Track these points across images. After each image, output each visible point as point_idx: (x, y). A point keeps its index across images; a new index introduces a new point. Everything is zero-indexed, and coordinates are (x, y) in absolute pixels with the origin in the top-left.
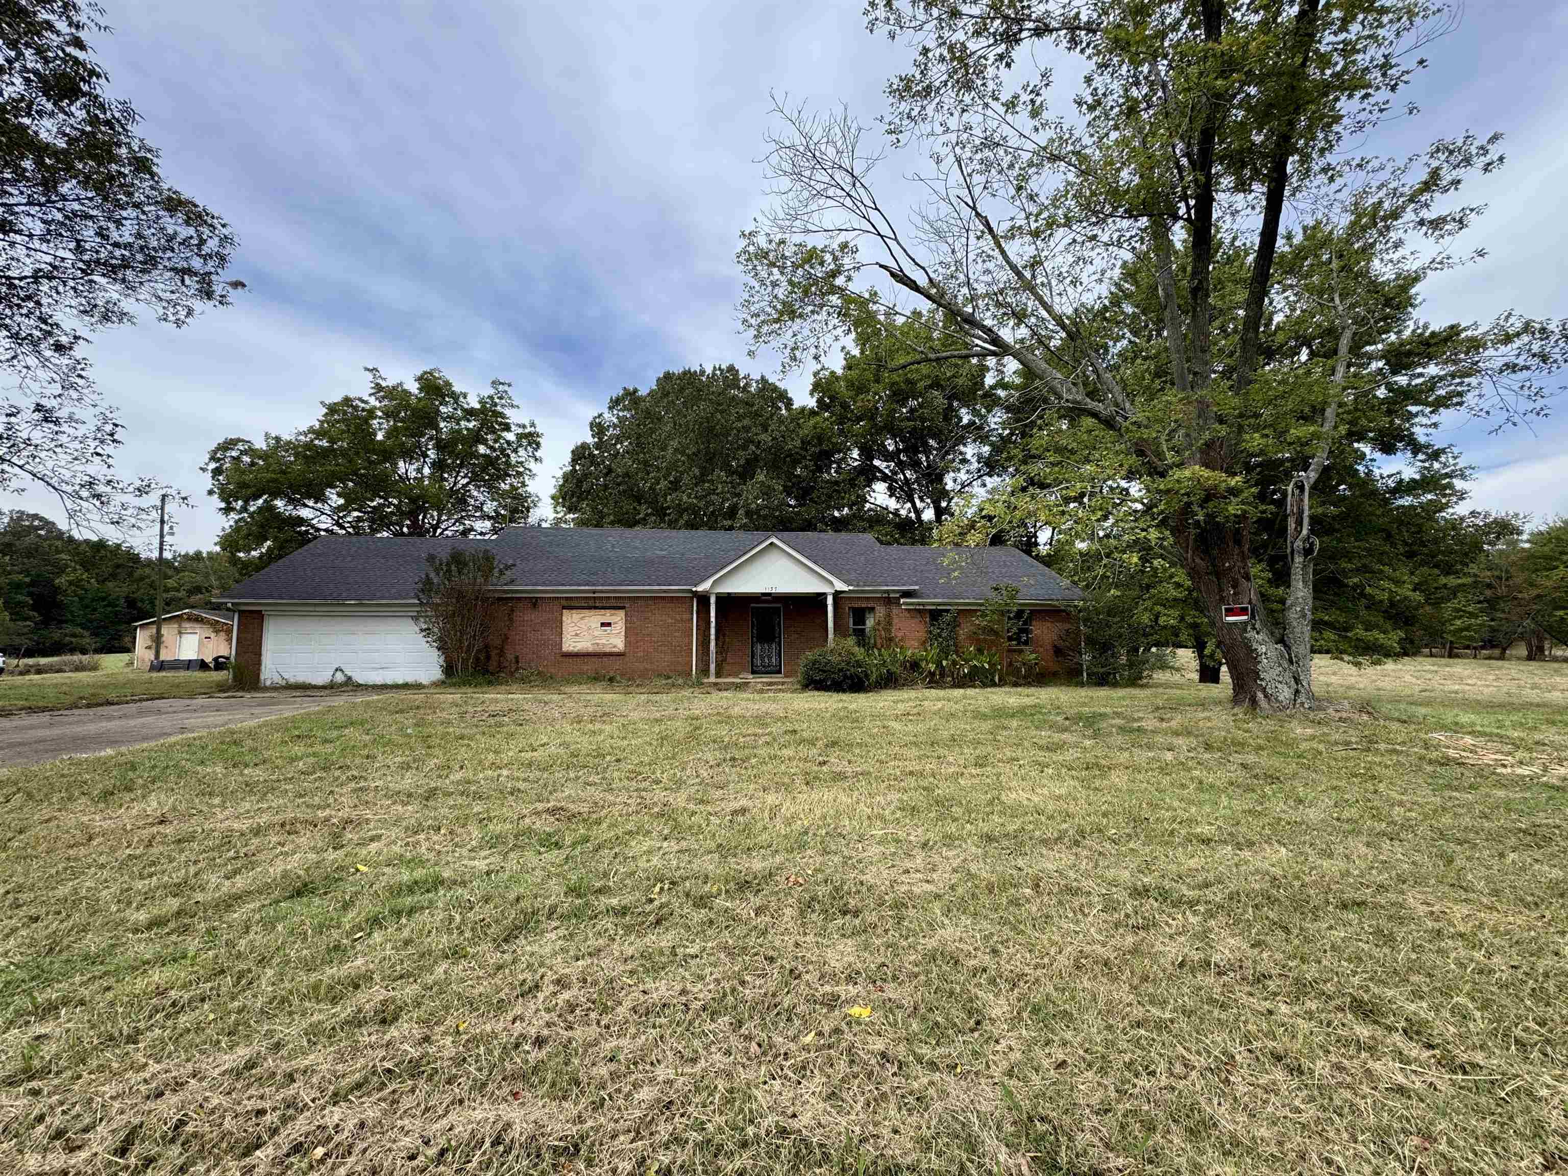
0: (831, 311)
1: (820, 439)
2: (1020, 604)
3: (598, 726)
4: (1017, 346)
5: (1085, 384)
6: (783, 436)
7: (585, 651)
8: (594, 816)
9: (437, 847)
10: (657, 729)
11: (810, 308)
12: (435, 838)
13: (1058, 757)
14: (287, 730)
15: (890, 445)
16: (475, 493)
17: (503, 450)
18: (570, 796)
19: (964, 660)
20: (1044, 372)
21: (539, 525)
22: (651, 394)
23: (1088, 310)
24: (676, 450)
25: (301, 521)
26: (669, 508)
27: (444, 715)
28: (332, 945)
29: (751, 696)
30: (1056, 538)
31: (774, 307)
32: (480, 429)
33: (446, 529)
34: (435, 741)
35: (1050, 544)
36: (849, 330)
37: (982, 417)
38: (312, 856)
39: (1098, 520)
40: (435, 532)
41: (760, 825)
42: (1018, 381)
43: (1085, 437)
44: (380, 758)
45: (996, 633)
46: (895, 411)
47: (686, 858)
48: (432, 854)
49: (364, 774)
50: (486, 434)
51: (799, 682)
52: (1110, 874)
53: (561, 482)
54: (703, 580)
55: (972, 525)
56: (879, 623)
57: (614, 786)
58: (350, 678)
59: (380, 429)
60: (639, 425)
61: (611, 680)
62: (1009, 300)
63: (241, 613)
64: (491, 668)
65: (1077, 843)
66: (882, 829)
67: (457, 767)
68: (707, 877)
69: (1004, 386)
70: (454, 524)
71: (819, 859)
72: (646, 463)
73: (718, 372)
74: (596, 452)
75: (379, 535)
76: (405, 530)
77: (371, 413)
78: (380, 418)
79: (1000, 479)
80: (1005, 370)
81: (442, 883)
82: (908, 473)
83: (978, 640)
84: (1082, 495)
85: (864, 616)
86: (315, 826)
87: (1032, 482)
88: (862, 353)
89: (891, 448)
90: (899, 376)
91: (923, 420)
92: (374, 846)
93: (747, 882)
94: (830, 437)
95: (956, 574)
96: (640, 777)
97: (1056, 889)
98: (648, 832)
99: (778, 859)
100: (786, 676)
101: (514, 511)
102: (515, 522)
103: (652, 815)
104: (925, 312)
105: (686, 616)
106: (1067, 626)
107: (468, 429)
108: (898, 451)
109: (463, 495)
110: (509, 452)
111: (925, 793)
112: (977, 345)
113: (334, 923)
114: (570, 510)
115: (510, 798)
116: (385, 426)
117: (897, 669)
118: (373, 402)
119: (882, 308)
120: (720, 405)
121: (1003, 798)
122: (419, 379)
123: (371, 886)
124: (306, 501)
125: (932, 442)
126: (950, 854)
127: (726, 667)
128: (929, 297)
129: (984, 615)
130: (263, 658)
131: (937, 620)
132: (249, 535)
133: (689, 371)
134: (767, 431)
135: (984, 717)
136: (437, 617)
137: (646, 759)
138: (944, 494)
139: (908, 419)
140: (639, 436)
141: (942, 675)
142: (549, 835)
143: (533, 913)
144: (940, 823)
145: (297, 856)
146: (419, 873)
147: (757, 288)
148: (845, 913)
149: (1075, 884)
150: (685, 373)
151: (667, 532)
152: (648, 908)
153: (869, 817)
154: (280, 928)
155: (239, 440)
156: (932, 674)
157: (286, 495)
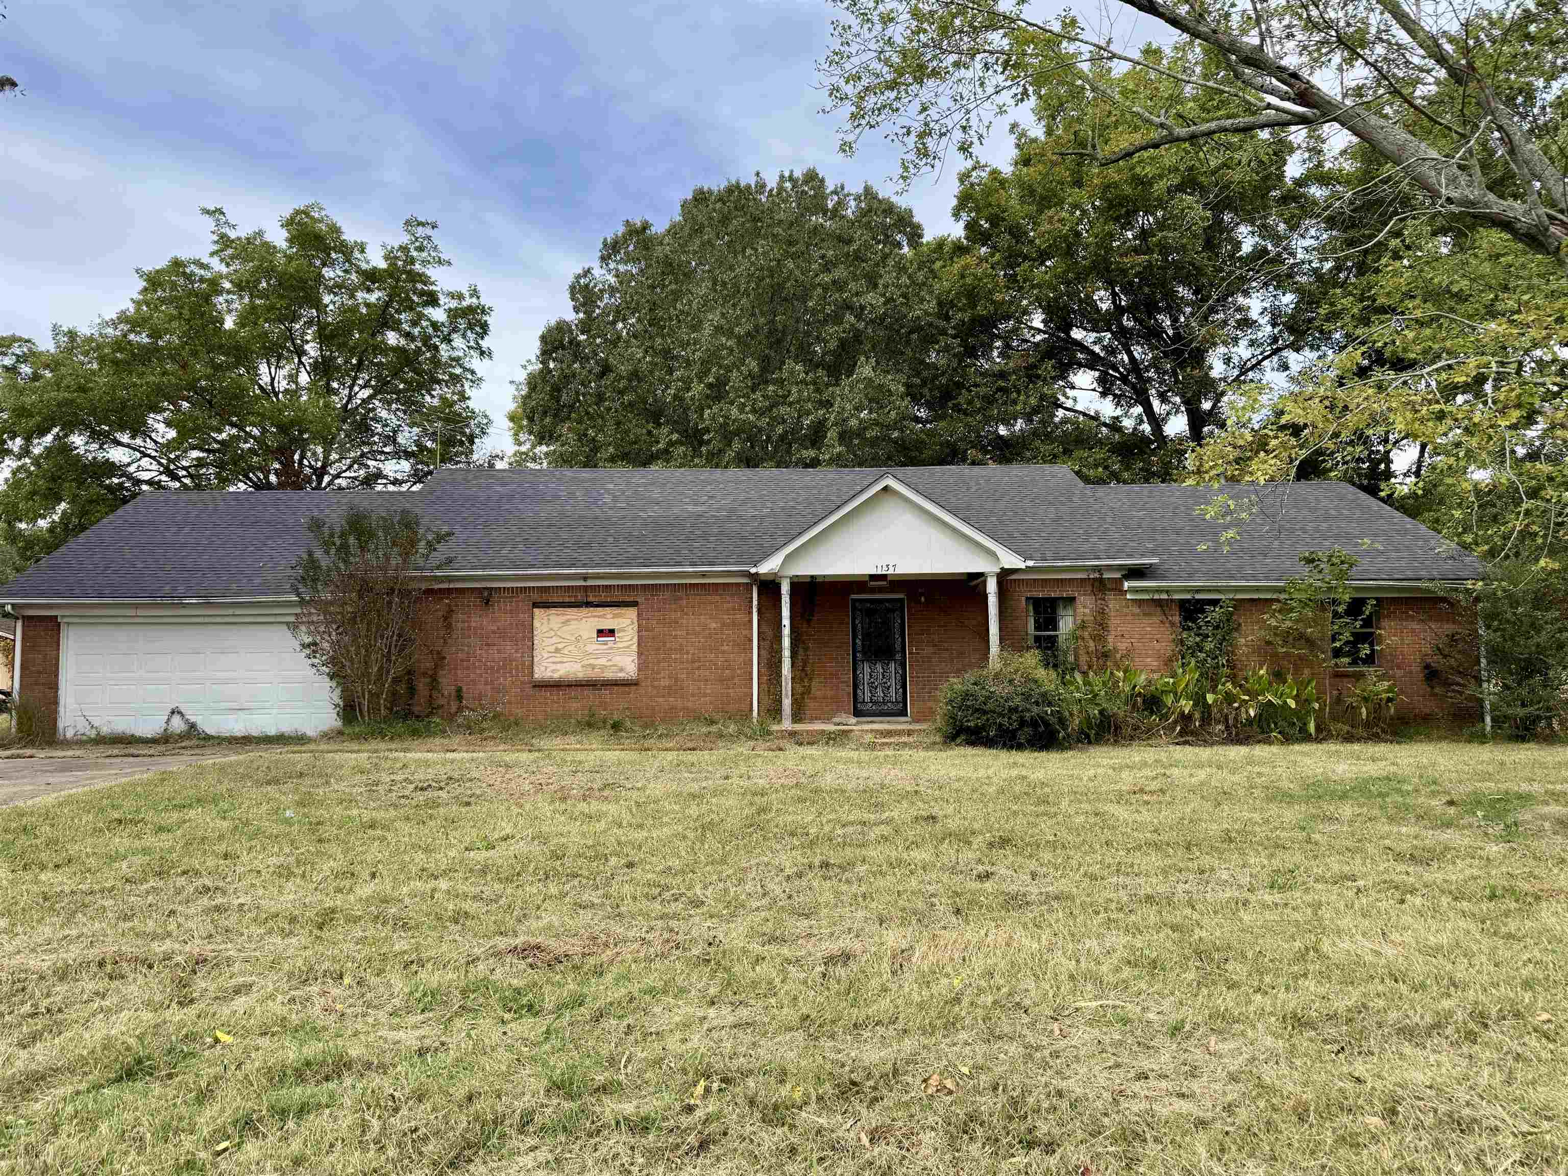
0: (991, 60)
1: (972, 295)
2: (1357, 589)
3: (595, 806)
4: (1349, 102)
5: (1485, 167)
6: (904, 295)
7: (572, 677)
8: (592, 961)
9: (339, 1007)
10: (693, 811)
11: (953, 57)
12: (336, 991)
13: (1434, 875)
14: (102, 810)
15: (1103, 301)
16: (384, 414)
17: (426, 339)
18: (550, 926)
19: (1247, 692)
20: (1402, 148)
21: (491, 466)
22: (673, 230)
23: (1492, 24)
24: (718, 329)
25: (111, 468)
26: (707, 430)
27: (342, 786)
28: (182, 1160)
29: (854, 755)
30: (1427, 460)
31: (887, 62)
32: (387, 305)
33: (338, 476)
34: (328, 831)
35: (1417, 474)
36: (1025, 93)
37: (1277, 238)
38: (147, 1016)
39: (1514, 427)
40: (320, 482)
41: (874, 983)
42: (1348, 166)
43: (1486, 268)
44: (245, 858)
45: (1310, 643)
46: (1111, 236)
47: (747, 1038)
48: (333, 1017)
49: (221, 884)
50: (398, 312)
51: (939, 730)
52: (1540, 1095)
53: (525, 391)
54: (766, 556)
55: (1261, 444)
56: (1083, 627)
57: (623, 909)
58: (193, 726)
59: (229, 311)
60: (653, 287)
61: (616, 727)
62: (1331, 14)
63: (27, 619)
64: (416, 709)
65: (1471, 1037)
66: (1096, 998)
67: (366, 875)
68: (784, 1072)
69: (1324, 179)
70: (350, 467)
71: (981, 1049)
72: (666, 353)
73: (788, 185)
74: (583, 337)
75: (232, 489)
76: (273, 478)
77: (214, 285)
78: (229, 292)
79: (1314, 355)
80: (1325, 147)
81: (348, 1066)
82: (1138, 351)
83: (1275, 655)
84: (1480, 380)
85: (1054, 611)
86: (150, 967)
87: (1378, 358)
88: (1049, 132)
89: (1104, 306)
90: (1119, 171)
91: (1164, 249)
92: (241, 1003)
93: (854, 1083)
94: (990, 292)
95: (1231, 534)
96: (667, 895)
97: (1429, 1120)
98: (683, 991)
99: (908, 1045)
100: (918, 721)
101: (448, 442)
102: (451, 460)
103: (688, 961)
104: (1168, 51)
105: (740, 617)
106: (1449, 628)
107: (368, 305)
108: (1119, 310)
109: (365, 417)
110: (436, 340)
111: (1176, 935)
112: (1269, 106)
113: (184, 1124)
114: (542, 439)
115: (453, 927)
116: (236, 305)
117: (1118, 709)
118: (217, 266)
119: (1085, 48)
120: (790, 243)
121: (1326, 947)
122: (289, 223)
123: (239, 1067)
124: (118, 435)
125: (1182, 291)
126: (1225, 1047)
127: (810, 704)
128: (1175, 22)
129: (1286, 609)
130: (61, 693)
131: (1194, 621)
132: (34, 493)
133: (738, 186)
134: (876, 286)
135: (1288, 798)
136: (328, 624)
137: (675, 863)
138: (1207, 386)
139: (1136, 251)
140: (653, 307)
141: (1206, 719)
142: (517, 991)
143: (495, 1122)
144: (1205, 991)
145: (125, 1015)
146: (313, 1049)
147: (856, 29)
148: (1030, 1145)
149: (1467, 1111)
150: (730, 190)
151: (706, 474)
152: (686, 1121)
153: (1072, 977)
154: (104, 1128)
155: (14, 339)
156: (1186, 719)
157: (88, 426)
